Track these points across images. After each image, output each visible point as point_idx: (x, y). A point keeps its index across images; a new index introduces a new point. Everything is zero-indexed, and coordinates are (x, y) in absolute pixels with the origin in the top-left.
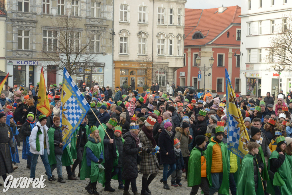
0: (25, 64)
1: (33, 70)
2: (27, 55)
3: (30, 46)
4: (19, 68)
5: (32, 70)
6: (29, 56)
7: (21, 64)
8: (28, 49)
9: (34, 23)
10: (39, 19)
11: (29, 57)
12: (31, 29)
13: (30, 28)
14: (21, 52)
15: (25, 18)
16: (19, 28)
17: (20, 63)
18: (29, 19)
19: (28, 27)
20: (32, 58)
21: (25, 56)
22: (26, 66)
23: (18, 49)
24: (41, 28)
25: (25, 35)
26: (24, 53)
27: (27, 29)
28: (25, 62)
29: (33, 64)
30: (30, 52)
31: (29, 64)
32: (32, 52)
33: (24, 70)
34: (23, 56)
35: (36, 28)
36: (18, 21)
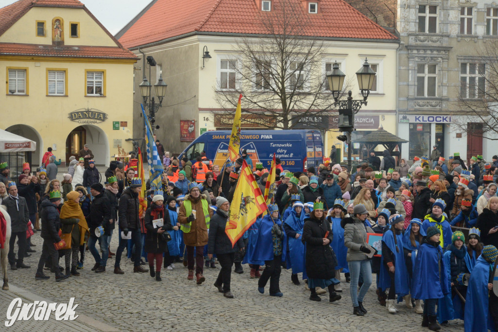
0: (429, 121)
1: (443, 131)
2: (433, 106)
3: (438, 90)
4: (420, 128)
5: (441, 131)
6: (436, 107)
7: (423, 121)
8: (435, 95)
9: (444, 50)
10: (454, 44)
11: (436, 109)
12: (440, 62)
13: (438, 59)
14: (423, 101)
15: (430, 43)
16: (419, 60)
17: (421, 119)
18: (438, 44)
19: (436, 59)
20: (441, 110)
21: (429, 107)
22: (430, 124)
23: (417, 95)
24: (458, 59)
25: (429, 72)
26: (428, 103)
27: (432, 62)
28: (429, 117)
29: (443, 121)
30: (438, 101)
31: (436, 121)
32: (441, 101)
33: (428, 132)
34: (425, 108)
35: (448, 59)
36: (417, 48)
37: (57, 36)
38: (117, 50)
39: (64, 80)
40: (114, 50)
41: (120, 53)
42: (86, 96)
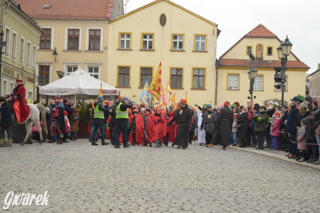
37: (259, 55)
38: (296, 63)
39: (262, 81)
40: (294, 63)
41: (298, 65)
42: (275, 91)
